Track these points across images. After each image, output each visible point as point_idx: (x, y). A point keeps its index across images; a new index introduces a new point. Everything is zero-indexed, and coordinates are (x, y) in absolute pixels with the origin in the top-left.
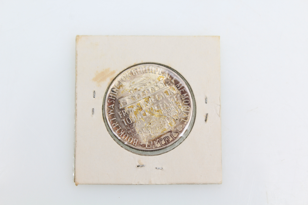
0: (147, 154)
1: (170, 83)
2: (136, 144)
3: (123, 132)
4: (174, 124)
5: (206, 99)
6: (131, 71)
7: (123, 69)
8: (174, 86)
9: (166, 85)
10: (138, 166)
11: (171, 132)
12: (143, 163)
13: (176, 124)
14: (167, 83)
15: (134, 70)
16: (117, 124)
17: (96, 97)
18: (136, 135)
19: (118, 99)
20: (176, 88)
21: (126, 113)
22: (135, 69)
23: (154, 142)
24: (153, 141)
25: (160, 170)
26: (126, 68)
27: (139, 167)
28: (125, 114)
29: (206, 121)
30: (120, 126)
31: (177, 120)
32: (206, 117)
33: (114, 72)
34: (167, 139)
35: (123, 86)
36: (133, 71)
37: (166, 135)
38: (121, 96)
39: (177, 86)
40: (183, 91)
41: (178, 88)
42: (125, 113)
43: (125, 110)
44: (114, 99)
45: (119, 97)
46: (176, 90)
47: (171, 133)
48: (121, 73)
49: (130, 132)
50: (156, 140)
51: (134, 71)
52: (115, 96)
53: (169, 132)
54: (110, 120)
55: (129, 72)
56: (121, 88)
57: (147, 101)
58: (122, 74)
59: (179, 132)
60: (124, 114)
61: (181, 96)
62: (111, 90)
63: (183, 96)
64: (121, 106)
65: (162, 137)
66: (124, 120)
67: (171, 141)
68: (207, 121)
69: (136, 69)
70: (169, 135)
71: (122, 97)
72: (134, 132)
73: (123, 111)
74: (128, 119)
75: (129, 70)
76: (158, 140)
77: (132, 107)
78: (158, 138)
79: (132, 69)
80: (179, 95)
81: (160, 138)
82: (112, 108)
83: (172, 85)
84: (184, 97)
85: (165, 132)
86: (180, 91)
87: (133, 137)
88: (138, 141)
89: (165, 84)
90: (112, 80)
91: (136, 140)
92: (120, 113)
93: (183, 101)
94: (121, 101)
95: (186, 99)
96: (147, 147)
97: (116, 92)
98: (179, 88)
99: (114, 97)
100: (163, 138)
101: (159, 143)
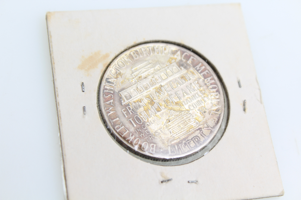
1: (185, 65)
2: (154, 150)
3: (132, 136)
4: (201, 119)
5: (239, 83)
6: (130, 55)
7: (120, 51)
8: (192, 69)
9: (181, 69)
10: (162, 182)
11: (200, 129)
12: (169, 177)
13: (205, 118)
14: (182, 65)
15: (134, 52)
16: (121, 126)
17: (85, 90)
18: (152, 139)
19: (117, 92)
20: (195, 72)
21: (132, 110)
22: (135, 51)
23: (180, 145)
24: (178, 144)
25: (194, 184)
26: (123, 49)
27: (164, 183)
28: (131, 112)
29: (244, 110)
30: (126, 128)
31: (205, 112)
32: (244, 105)
33: (107, 56)
34: (196, 139)
35: (123, 74)
37: (194, 135)
38: (122, 87)
39: (196, 69)
40: (206, 74)
41: (198, 71)
42: (131, 110)
43: (130, 106)
44: (112, 92)
45: (119, 89)
46: (196, 74)
47: (200, 131)
48: (116, 57)
49: (142, 136)
50: (182, 143)
53: (197, 130)
54: (111, 120)
55: (128, 54)
56: (119, 76)
57: (158, 92)
58: (119, 58)
59: (212, 128)
60: (130, 111)
61: (204, 81)
62: (106, 80)
63: (207, 80)
64: (124, 101)
65: (190, 138)
66: (131, 120)
67: (202, 141)
68: (247, 110)
69: (136, 51)
70: (197, 133)
71: (123, 89)
72: (148, 135)
73: (127, 108)
74: (137, 117)
75: (127, 53)
76: (184, 142)
77: (140, 100)
78: (184, 139)
79: (131, 52)
80: (201, 80)
81: (187, 140)
82: (112, 104)
83: (190, 68)
84: (208, 82)
85: (192, 130)
86: (202, 74)
87: (147, 142)
88: (156, 146)
89: (179, 67)
90: (106, 66)
91: (153, 146)
92: (124, 111)
93: (208, 87)
94: (123, 94)
95: (211, 84)
96: (170, 153)
97: (113, 83)
98: (200, 71)
99: (112, 90)
100: (191, 139)
101: (186, 146)
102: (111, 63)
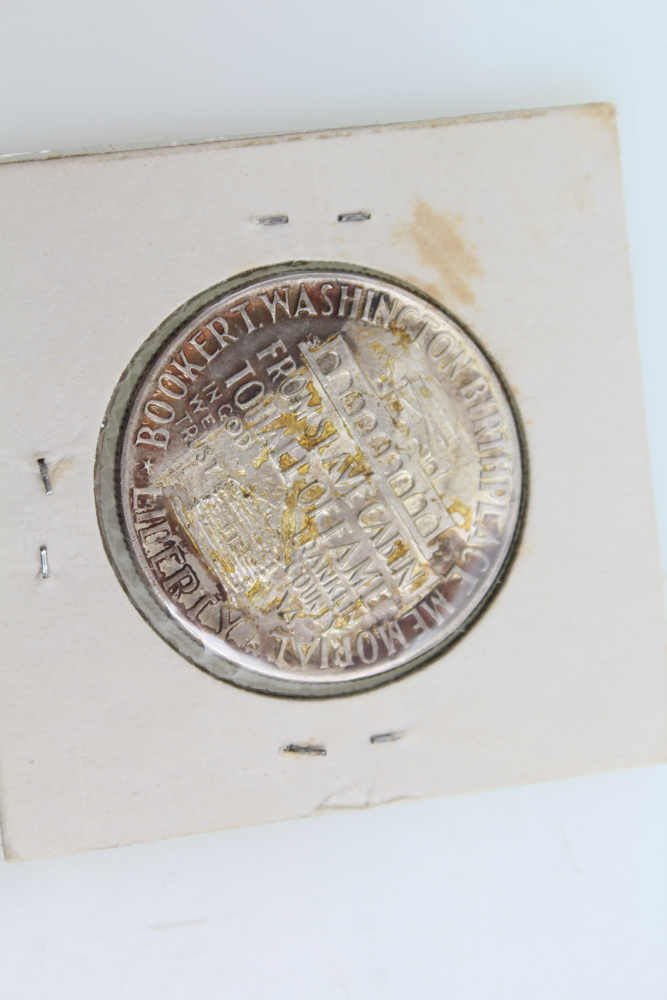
0: (102, 498)
1: (446, 559)
2: (145, 441)
3: (194, 372)
4: (259, 603)
5: (388, 736)
6: (476, 375)
7: (484, 340)
8: (432, 579)
9: (431, 544)
10: (41, 461)
11: (222, 595)
12: (58, 485)
13: (260, 614)
14: (444, 549)
15: (486, 389)
16: (226, 340)
17: (344, 225)
18: (185, 435)
19: (344, 329)
20: (423, 592)
21: (282, 377)
22: (489, 392)
23: (166, 526)
24: (171, 519)
25: (35, 566)
26: (491, 350)
27: (37, 468)
28: (276, 373)
29: (292, 749)
30: (220, 354)
31: (281, 615)
32: (308, 749)
33: (466, 297)
34: (187, 580)
35: (405, 348)
36: (479, 382)
37: (202, 575)
38: (360, 343)
39: (432, 594)
40: (416, 627)
41: (427, 600)
42: (281, 372)
43: (294, 369)
44: (341, 313)
45: (353, 336)
46: (415, 593)
47: (216, 595)
48: (464, 329)
49: (195, 406)
50: (175, 533)
51: (481, 388)
52: (353, 315)
53: (220, 586)
54: (243, 306)
55: (474, 368)
56: (396, 338)
57: (347, 465)
58: (459, 337)
59: (228, 635)
60: (278, 367)
61: (392, 619)
62: (381, 294)
63: (395, 630)
64: (310, 350)
65: (191, 559)
66: (249, 370)
67: (180, 601)
68: (291, 756)
69: (489, 397)
70: (207, 586)
71: (353, 347)
72: (199, 424)
73: (289, 359)
74: (257, 390)
75: (480, 366)
76: (176, 539)
77: (316, 401)
78: (187, 542)
79: (486, 380)
80: (394, 608)
81: (184, 550)
82: (299, 309)
83: (436, 573)
84: (387, 633)
85: (218, 569)
86: (415, 612)
87: (176, 421)
88: (162, 449)
89: (437, 538)
90: (431, 294)
91: (161, 438)
92: (279, 350)
93: (371, 630)
94: (336, 347)
95: (380, 642)
96: (138, 492)
97: (372, 316)
98: (425, 606)
99: (348, 311)
100: (188, 562)
101: (161, 547)
102: (445, 311)
